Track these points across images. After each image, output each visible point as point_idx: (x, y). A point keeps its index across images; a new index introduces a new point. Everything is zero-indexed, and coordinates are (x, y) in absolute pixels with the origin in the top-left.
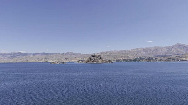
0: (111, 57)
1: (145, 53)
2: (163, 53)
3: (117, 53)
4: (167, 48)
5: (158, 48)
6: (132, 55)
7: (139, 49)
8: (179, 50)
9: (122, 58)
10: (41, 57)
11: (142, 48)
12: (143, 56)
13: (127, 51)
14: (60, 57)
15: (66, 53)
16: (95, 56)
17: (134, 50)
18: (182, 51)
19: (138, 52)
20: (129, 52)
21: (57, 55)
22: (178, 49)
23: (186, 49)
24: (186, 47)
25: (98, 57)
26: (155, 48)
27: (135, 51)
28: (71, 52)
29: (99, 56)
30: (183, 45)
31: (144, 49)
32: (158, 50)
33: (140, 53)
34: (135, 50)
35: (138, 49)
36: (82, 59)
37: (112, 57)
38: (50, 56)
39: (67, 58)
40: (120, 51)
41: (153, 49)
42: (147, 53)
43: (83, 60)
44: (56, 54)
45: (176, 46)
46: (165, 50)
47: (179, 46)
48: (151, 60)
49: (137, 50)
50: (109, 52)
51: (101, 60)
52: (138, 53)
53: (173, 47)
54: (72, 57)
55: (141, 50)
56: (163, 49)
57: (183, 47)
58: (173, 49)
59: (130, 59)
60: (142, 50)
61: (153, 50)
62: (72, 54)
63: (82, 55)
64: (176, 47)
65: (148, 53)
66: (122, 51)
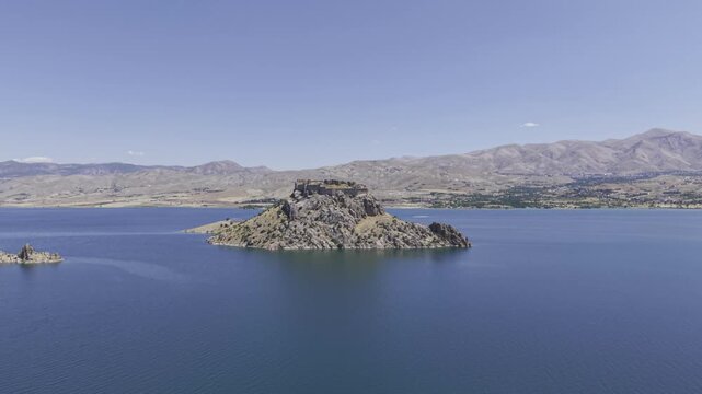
0: (396, 182)
1: (531, 167)
2: (602, 169)
3: (419, 167)
4: (615, 148)
5: (579, 148)
6: (483, 177)
7: (505, 152)
8: (666, 153)
9: (443, 187)
10: (90, 182)
11: (514, 146)
12: (531, 179)
13: (455, 156)
14: (178, 180)
15: (205, 168)
16: (320, 191)
17: (483, 152)
18: (678, 157)
19: (501, 163)
20: (464, 164)
21: (161, 173)
22: (662, 150)
23: (695, 151)
24: (693, 145)
25: (349, 201)
26: (568, 146)
27: (490, 159)
28: (228, 163)
29: (353, 190)
30: (678, 136)
31: (523, 153)
32: (580, 156)
33: (509, 164)
34: (486, 156)
35: (498, 148)
36: (265, 191)
37: (399, 183)
38: (134, 177)
39: (203, 186)
40: (428, 160)
41: (560, 150)
42: (537, 167)
43: (269, 196)
44: (158, 170)
45: (653, 139)
46: (608, 155)
47: (664, 138)
48: (588, 200)
49: (494, 154)
50: (385, 161)
51: (370, 222)
52: (500, 167)
53: (639, 144)
54: (226, 181)
55: (509, 154)
56: (599, 150)
57: (680, 144)
58: (640, 151)
59: (482, 193)
60: (517, 153)
61: (559, 154)
62: (231, 168)
63: (272, 173)
64: (652, 145)
65: (543, 165)
66: (436, 158)
